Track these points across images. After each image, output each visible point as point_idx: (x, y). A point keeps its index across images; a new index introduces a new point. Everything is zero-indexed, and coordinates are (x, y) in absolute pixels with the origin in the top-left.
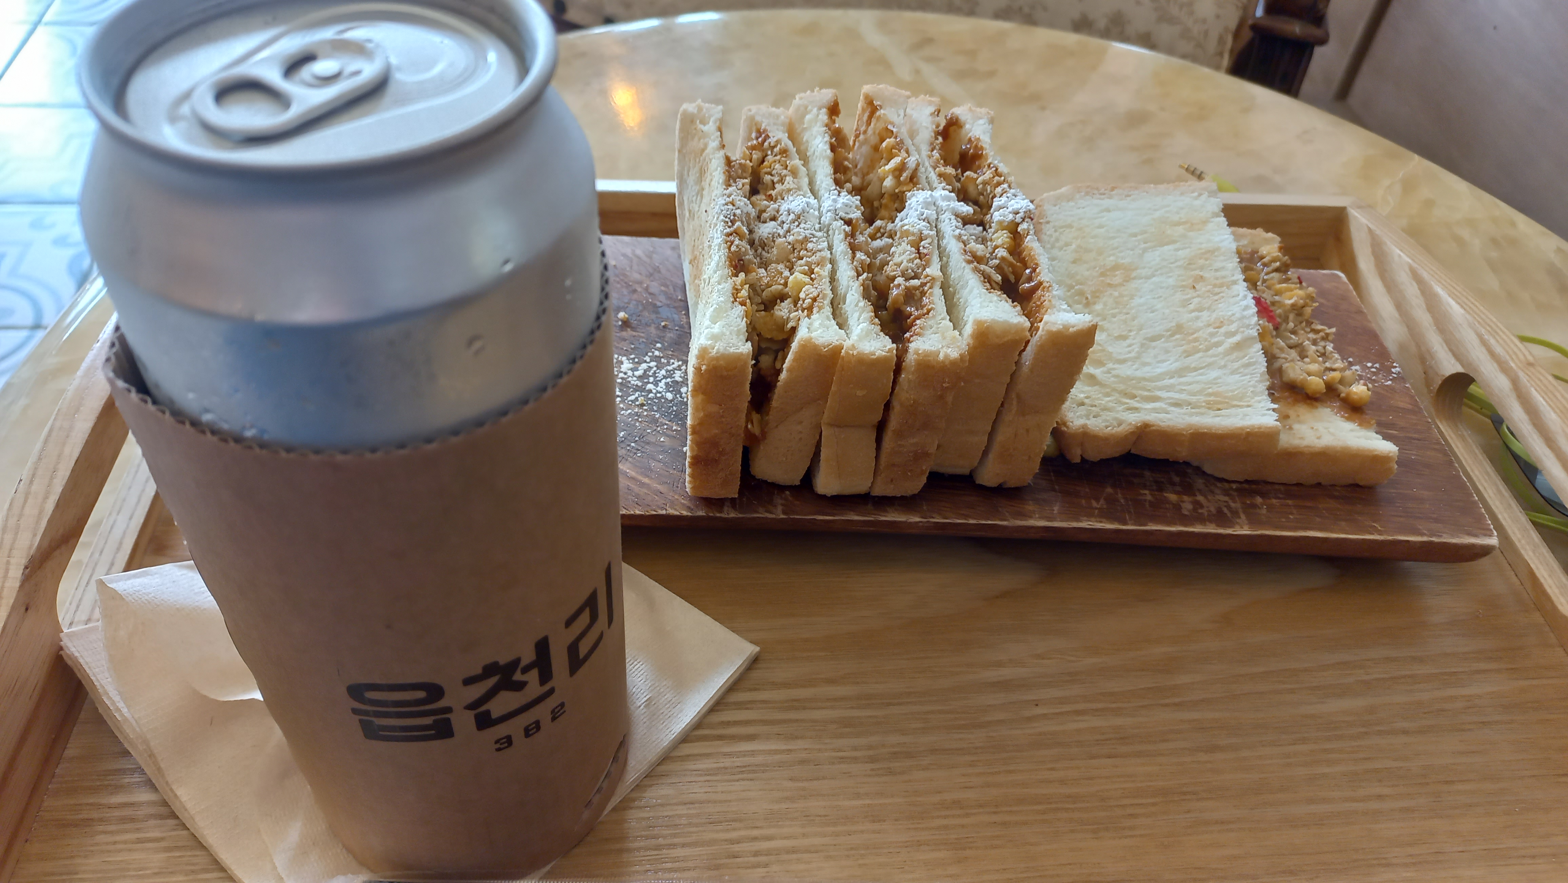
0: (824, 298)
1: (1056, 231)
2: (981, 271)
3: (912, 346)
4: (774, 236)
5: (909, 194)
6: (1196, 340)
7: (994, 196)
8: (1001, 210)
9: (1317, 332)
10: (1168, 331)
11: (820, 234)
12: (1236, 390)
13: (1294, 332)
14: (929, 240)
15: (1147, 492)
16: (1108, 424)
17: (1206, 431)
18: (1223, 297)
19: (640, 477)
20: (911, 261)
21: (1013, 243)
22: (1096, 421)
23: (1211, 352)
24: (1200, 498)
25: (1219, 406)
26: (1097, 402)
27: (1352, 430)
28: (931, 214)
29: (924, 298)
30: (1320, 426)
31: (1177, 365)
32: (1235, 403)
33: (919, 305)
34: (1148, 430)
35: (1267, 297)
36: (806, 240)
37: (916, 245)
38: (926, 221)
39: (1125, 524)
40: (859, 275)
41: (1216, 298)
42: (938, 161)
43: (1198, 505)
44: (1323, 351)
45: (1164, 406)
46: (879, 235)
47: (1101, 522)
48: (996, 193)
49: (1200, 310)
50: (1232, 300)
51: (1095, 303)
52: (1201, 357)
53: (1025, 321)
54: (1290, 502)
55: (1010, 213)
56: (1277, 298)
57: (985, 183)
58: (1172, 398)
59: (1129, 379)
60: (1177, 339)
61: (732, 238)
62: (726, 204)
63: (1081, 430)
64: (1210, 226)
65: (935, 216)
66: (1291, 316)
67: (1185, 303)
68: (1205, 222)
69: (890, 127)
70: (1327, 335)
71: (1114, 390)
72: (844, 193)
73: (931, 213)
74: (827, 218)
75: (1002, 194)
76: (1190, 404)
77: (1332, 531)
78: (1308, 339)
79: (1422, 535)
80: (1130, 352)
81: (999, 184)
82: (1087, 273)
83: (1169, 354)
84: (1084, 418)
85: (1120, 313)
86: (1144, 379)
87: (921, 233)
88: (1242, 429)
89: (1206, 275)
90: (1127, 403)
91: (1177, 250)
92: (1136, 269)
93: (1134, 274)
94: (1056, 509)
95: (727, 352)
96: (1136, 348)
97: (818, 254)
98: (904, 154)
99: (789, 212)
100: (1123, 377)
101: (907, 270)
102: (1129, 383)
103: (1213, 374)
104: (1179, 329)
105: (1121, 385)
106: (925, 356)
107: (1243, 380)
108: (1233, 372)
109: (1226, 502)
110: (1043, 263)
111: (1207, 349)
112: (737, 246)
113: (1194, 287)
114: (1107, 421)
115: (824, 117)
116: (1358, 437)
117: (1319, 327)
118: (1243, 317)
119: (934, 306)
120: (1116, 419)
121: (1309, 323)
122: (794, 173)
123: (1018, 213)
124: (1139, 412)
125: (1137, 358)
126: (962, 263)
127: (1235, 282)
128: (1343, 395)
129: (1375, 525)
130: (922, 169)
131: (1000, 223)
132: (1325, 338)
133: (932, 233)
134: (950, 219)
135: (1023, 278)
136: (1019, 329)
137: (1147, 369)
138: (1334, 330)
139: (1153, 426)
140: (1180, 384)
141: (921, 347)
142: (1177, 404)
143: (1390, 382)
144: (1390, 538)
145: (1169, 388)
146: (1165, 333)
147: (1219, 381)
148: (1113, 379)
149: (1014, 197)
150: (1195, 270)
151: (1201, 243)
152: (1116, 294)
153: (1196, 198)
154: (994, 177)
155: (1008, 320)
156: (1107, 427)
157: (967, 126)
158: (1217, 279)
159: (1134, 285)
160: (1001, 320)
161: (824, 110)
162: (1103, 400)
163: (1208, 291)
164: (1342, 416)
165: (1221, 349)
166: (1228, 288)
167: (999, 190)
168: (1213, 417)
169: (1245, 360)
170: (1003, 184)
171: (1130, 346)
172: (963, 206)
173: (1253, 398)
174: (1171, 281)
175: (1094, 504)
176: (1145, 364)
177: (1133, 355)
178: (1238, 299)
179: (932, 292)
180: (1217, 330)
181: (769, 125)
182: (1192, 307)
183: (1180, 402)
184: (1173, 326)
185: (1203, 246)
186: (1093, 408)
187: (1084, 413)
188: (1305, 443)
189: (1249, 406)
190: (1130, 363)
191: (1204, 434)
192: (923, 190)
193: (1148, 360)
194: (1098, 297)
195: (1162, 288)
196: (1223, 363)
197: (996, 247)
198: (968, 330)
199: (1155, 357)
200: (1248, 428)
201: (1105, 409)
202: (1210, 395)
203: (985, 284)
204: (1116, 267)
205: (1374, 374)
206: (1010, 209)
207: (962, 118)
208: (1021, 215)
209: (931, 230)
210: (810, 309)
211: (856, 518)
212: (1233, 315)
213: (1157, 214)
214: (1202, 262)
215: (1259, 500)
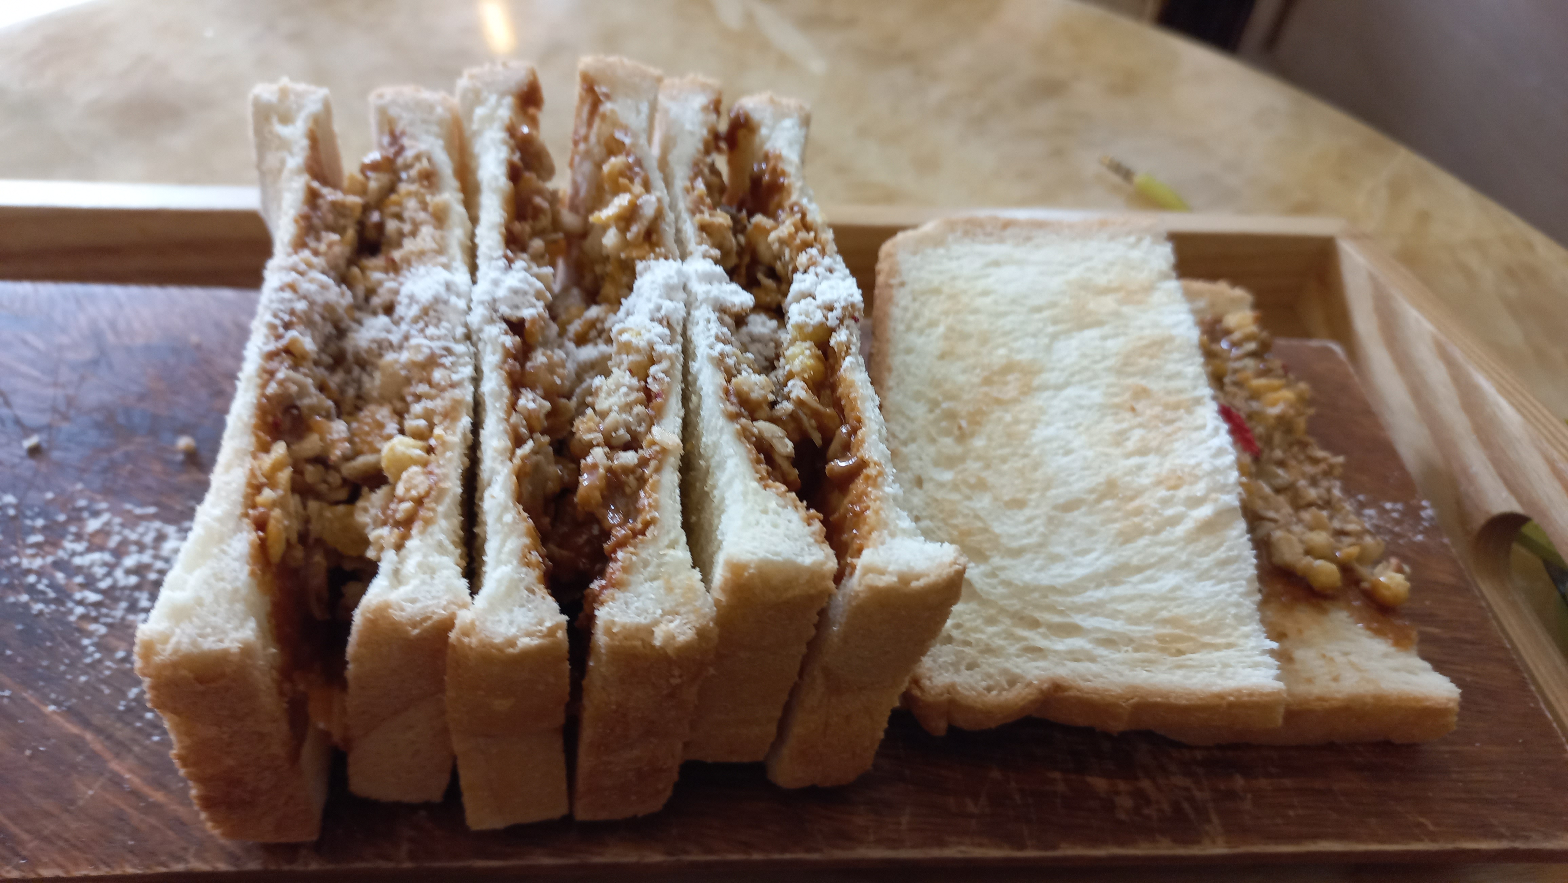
0: (438, 500)
1: (914, 300)
2: (753, 435)
3: (602, 614)
4: (383, 346)
5: (640, 266)
6: (1138, 512)
7: (795, 270)
8: (803, 302)
9: (1315, 461)
10: (1091, 491)
11: (460, 348)
12: (1208, 611)
13: (1281, 464)
14: (665, 365)
15: (1057, 775)
16: (991, 683)
17: (1159, 700)
18: (1180, 429)
19: (147, 790)
20: (627, 407)
21: (821, 367)
22: (971, 676)
23: (1164, 536)
24: (1145, 784)
25: (1181, 646)
26: (974, 637)
27: (1386, 655)
28: (676, 309)
29: (642, 494)
30: (1333, 650)
31: (1107, 561)
32: (1207, 639)
33: (631, 511)
34: (1060, 694)
35: (1241, 405)
36: (432, 362)
37: (640, 371)
38: (665, 323)
39: (1022, 847)
40: (518, 441)
41: (1168, 429)
42: (701, 200)
43: (1140, 796)
44: (1326, 497)
45: (1088, 646)
46: (593, 333)
47: (980, 845)
48: (797, 264)
49: (1143, 451)
50: (1196, 436)
51: (972, 434)
52: (1148, 546)
53: (827, 557)
54: (1288, 783)
55: (818, 307)
56: (1255, 405)
57: (782, 242)
58: (1100, 630)
59: (1026, 590)
60: (1106, 509)
61: (273, 365)
62: (282, 289)
63: (946, 696)
64: (1157, 297)
65: (683, 313)
66: (1278, 438)
67: (1120, 437)
68: (1149, 289)
69: (619, 135)
70: (1332, 467)
71: (1002, 610)
72: (519, 264)
73: (674, 307)
74: (475, 318)
75: (808, 267)
76: (1131, 641)
77: (1358, 839)
78: (1304, 475)
79: (1500, 837)
80: (1029, 534)
81: (806, 245)
82: (961, 379)
83: (1094, 538)
84: (951, 668)
85: (1014, 454)
86: (1053, 589)
87: (652, 349)
88: (1221, 696)
89: (1155, 385)
90: (1025, 639)
91: (1104, 338)
92: (1040, 371)
93: (1036, 382)
94: (905, 820)
95: (195, 651)
96: (1039, 525)
97: (450, 394)
98: (637, 188)
99: (412, 298)
100: (1017, 586)
101: (616, 430)
102: (1028, 598)
103: (1170, 580)
104: (1110, 489)
105: (1014, 601)
106: (626, 638)
107: (1217, 594)
108: (1203, 576)
109: (1187, 789)
110: (870, 419)
111: (1157, 531)
112: (281, 383)
113: (1133, 409)
114: (990, 676)
115: (505, 111)
116: (1396, 670)
117: (1320, 454)
118: (1216, 471)
119: (657, 514)
120: (1005, 672)
121: (1304, 445)
122: (440, 218)
123: (831, 309)
124: (1045, 657)
125: (1041, 545)
126: (718, 418)
127: (1198, 401)
128: (1365, 585)
129: (1422, 820)
130: (670, 217)
131: (800, 327)
132: (1328, 473)
133: (670, 350)
134: (709, 321)
135: (835, 446)
136: (814, 574)
137: (1058, 569)
138: (1340, 459)
139: (1069, 688)
140: (1114, 600)
141: (616, 619)
142: (1110, 641)
143: (1420, 537)
144: (1450, 846)
145: (1095, 609)
146: (1086, 496)
147: (1179, 593)
148: (1001, 590)
149: (828, 273)
150: (1133, 375)
151: (1142, 328)
152: (1008, 418)
153: (1134, 246)
154: (797, 231)
155: (793, 557)
156: (989, 689)
157: (764, 131)
158: (1169, 393)
159: (1038, 401)
160: (779, 559)
161: (509, 101)
162: (982, 632)
163: (1156, 417)
164: (1368, 628)
165: (1180, 530)
166: (1189, 411)
167: (802, 259)
168: (1170, 669)
169: (1221, 554)
170: (812, 246)
171: (1030, 520)
172: (736, 293)
173: (1235, 628)
174: (1096, 396)
175: (971, 807)
176: (1055, 558)
177: (1034, 539)
178: (1204, 433)
179: (659, 481)
180: (1171, 492)
181: (412, 123)
182: (1130, 445)
183: (1115, 637)
184: (1100, 484)
185: (1147, 332)
186: (967, 650)
187: (951, 658)
188: (1316, 690)
189: (1229, 646)
190: (1029, 556)
191: (1156, 705)
192: (666, 258)
193: (1060, 550)
194: (978, 423)
195: (1081, 407)
196: (1184, 557)
197: (790, 376)
198: (719, 574)
199: (1072, 543)
200: (1231, 695)
201: (988, 650)
202: (1165, 622)
203: (758, 467)
204: (1008, 368)
205: (1398, 522)
206: (820, 300)
207: (756, 116)
208: (838, 312)
209: (671, 342)
210: (406, 524)
211: (547, 861)
212: (1199, 465)
213: (1074, 274)
214: (1144, 361)
215: (1239, 782)
